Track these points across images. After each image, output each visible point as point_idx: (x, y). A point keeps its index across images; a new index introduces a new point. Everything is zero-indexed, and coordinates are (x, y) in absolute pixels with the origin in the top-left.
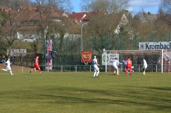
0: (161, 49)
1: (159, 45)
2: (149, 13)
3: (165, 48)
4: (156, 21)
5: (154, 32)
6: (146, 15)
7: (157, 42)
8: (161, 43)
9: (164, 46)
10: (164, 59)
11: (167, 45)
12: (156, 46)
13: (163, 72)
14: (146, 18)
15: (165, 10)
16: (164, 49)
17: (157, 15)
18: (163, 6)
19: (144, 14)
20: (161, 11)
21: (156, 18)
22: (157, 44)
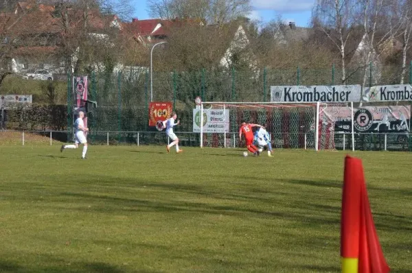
0: (315, 100)
1: (311, 93)
2: (291, 25)
3: (323, 99)
4: (306, 43)
5: (302, 65)
6: (286, 28)
7: (308, 86)
8: (315, 89)
9: (321, 95)
10: (320, 123)
11: (327, 92)
12: (305, 93)
13: (319, 148)
14: (284, 35)
15: (325, 20)
16: (322, 100)
17: (307, 29)
18: (320, 11)
19: (282, 27)
20: (316, 23)
21: (305, 35)
22: (308, 90)
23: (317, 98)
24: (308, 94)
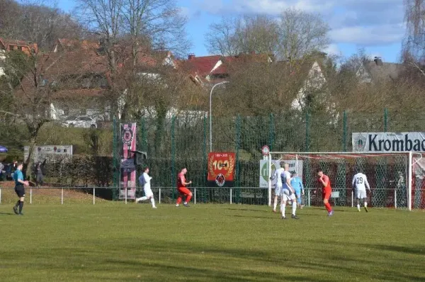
0: (407, 149)
1: (402, 141)
2: (377, 61)
3: (417, 148)
4: (394, 82)
5: (390, 108)
6: (370, 64)
7: (398, 132)
8: (406, 136)
9: (414, 144)
10: (414, 176)
11: (421, 140)
12: (394, 142)
13: (412, 207)
14: (369, 71)
15: (418, 54)
16: (415, 150)
17: (397, 64)
18: (412, 44)
19: (366, 62)
20: (406, 57)
21: (394, 73)
22: (398, 138)
23: (409, 148)
24: (398, 141)
